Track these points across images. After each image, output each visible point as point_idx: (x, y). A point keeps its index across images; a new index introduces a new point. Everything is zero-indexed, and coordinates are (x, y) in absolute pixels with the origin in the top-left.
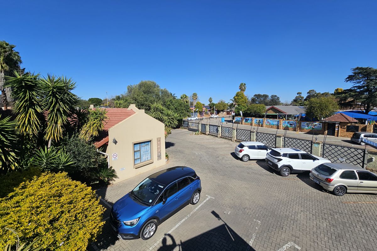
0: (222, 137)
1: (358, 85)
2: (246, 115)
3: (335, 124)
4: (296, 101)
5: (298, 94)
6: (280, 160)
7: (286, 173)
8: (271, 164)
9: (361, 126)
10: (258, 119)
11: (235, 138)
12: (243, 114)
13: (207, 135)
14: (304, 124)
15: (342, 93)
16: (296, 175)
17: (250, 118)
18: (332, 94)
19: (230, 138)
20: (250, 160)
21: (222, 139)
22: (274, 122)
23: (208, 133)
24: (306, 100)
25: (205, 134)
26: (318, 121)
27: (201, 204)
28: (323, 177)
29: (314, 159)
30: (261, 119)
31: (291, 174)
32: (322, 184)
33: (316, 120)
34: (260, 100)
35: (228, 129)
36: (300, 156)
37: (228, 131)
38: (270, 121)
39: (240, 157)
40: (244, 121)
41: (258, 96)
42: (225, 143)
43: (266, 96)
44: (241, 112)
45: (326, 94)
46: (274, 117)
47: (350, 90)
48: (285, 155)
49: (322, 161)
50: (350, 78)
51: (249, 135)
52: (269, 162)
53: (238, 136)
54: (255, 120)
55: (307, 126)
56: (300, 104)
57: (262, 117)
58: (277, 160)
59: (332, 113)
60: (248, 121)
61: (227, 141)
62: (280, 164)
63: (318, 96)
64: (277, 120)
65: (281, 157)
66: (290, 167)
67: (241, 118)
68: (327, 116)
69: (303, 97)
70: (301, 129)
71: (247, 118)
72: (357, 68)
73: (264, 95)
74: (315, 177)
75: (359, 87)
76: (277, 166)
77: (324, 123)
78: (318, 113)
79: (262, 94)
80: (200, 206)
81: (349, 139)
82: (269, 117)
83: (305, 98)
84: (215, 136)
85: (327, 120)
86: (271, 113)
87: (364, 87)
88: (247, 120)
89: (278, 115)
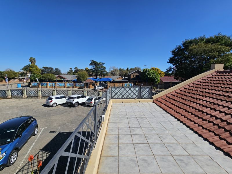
0: (28, 97)
1: (93, 67)
2: (41, 81)
3: (88, 83)
4: (70, 73)
5: (70, 69)
6: (74, 100)
7: (77, 105)
8: (70, 103)
9: (96, 83)
10: (51, 83)
11: (41, 96)
12: (39, 80)
13: (9, 99)
14: (77, 84)
15: (88, 70)
16: (80, 105)
17: (45, 83)
18: (84, 70)
19: (36, 97)
20: (57, 105)
21: (28, 99)
22: (62, 84)
23: (11, 97)
24: (74, 72)
25: (7, 98)
26: (82, 82)
27: (40, 133)
28: (89, 102)
29: (86, 97)
30: (53, 83)
31: (79, 105)
32: (90, 105)
33: (81, 82)
34: (48, 71)
35: (33, 91)
36: (81, 97)
37: (33, 93)
38: (60, 84)
39: (51, 105)
40: (40, 85)
41: (46, 68)
42: (32, 101)
43: (51, 69)
44: (37, 79)
45: (82, 70)
46: (61, 81)
47: (91, 69)
48: (75, 98)
49: (88, 97)
50: (91, 64)
51: (51, 92)
52: (69, 103)
53: (43, 94)
54: (49, 84)
55: (78, 85)
56: (72, 74)
57: (54, 81)
58: (72, 101)
59: (87, 79)
60: (44, 85)
61: (34, 99)
62: (74, 102)
63: (79, 70)
64: (63, 83)
65: (74, 99)
66: (78, 102)
67: (38, 84)
68: (85, 80)
69: (73, 71)
70: (76, 87)
71: (43, 83)
72: (92, 61)
73: (50, 68)
74: (87, 103)
75: (94, 68)
76: (73, 103)
77: (85, 83)
78: (82, 79)
79: (49, 67)
80: (40, 134)
81: (93, 89)
82: (58, 81)
83: (74, 71)
84: (20, 98)
85: (85, 82)
86: (59, 79)
87: (95, 68)
88: (42, 85)
89: (63, 80)
